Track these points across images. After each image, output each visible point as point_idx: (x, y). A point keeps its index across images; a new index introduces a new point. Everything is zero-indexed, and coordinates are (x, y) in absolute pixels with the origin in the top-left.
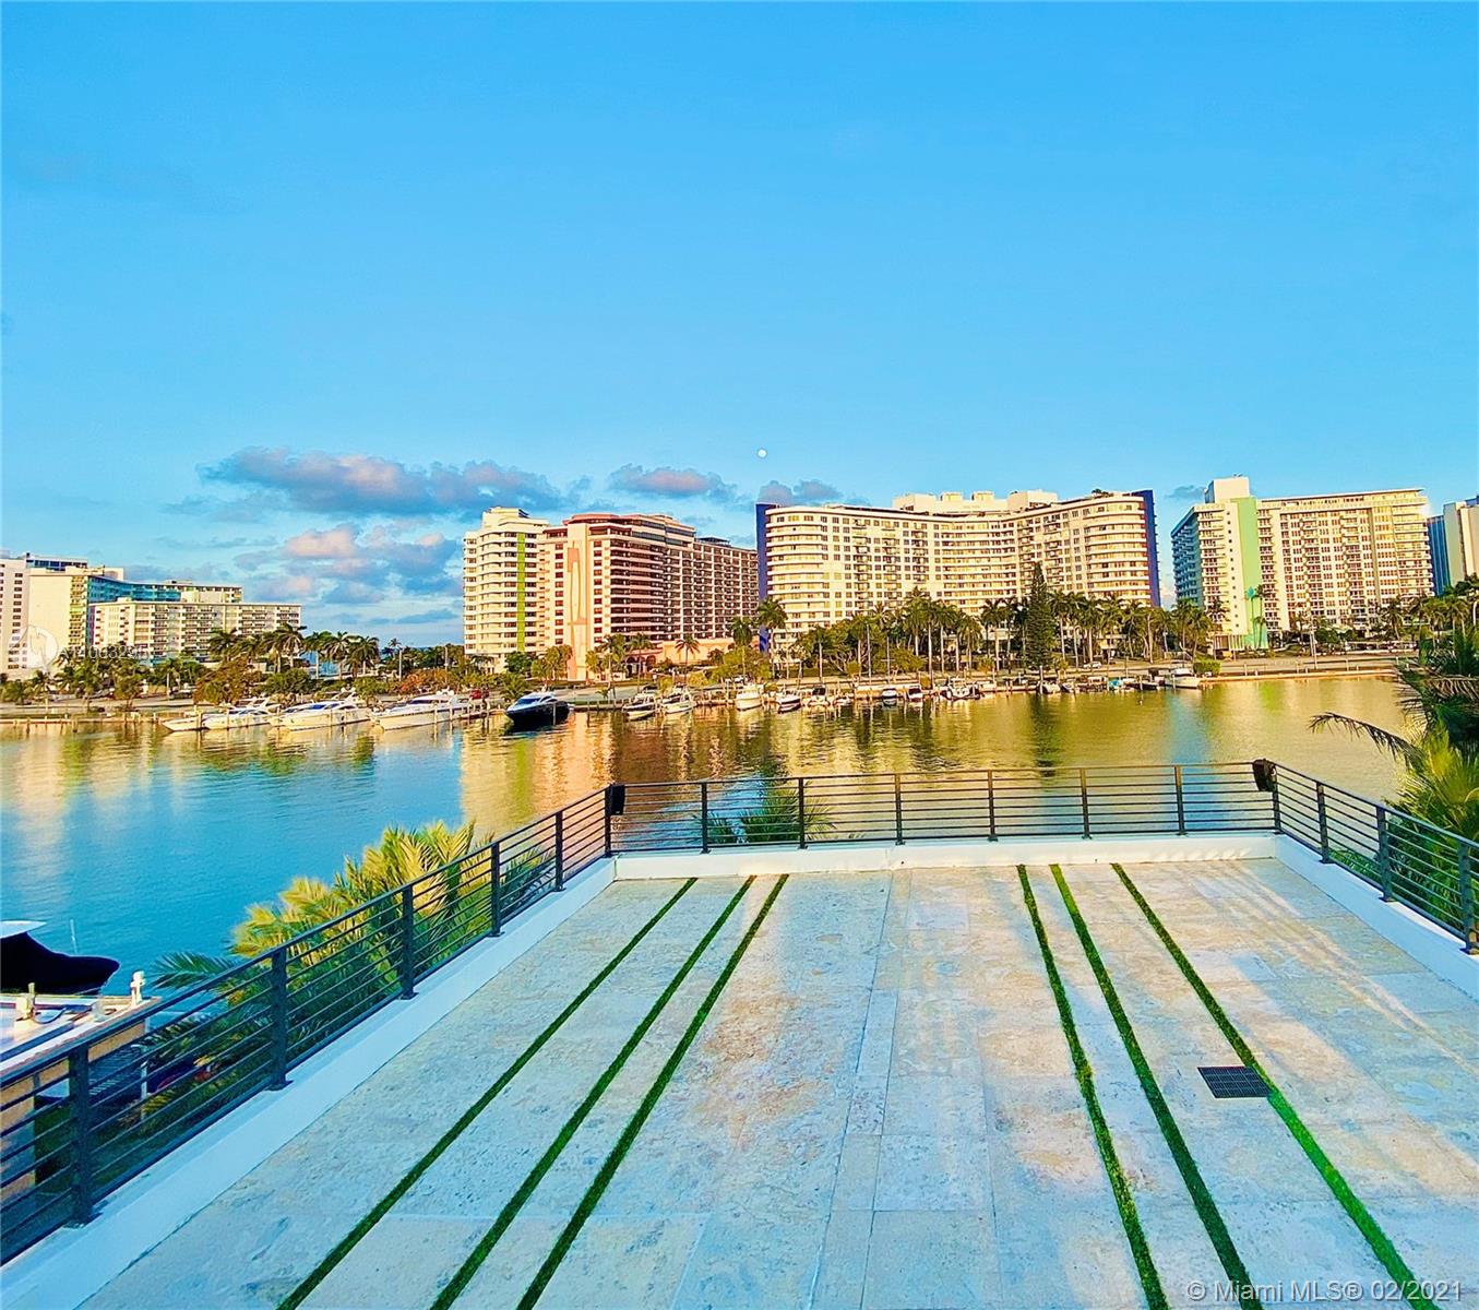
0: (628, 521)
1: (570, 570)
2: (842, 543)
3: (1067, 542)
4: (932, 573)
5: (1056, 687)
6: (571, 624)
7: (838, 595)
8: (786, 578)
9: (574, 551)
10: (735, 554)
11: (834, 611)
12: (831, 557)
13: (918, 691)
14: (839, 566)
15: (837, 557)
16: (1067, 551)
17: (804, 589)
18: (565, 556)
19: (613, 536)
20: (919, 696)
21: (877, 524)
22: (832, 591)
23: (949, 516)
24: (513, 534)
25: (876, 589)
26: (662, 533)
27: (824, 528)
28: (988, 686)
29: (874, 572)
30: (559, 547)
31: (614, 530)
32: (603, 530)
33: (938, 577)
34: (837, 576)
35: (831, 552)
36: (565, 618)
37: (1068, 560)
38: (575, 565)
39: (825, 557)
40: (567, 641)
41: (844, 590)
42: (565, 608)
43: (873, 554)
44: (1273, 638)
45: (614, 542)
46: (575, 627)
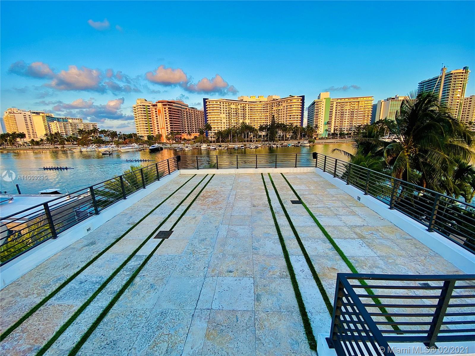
0: (172, 103)
1: (159, 115)
2: (225, 109)
3: (282, 109)
4: (247, 117)
5: (276, 146)
6: (161, 129)
7: (224, 123)
8: (212, 118)
9: (159, 111)
10: (199, 112)
11: (223, 127)
12: (222, 113)
13: (243, 147)
14: (224, 115)
15: (224, 113)
16: (281, 112)
17: (216, 121)
18: (157, 111)
19: (168, 106)
20: (243, 148)
21: (234, 104)
22: (223, 122)
23: (252, 102)
24: (144, 106)
25: (233, 122)
26: (180, 106)
27: (220, 105)
28: (259, 146)
29: (233, 117)
30: (156, 109)
31: (169, 105)
32: (166, 105)
33: (249, 119)
34: (224, 118)
35: (222, 112)
36: (159, 127)
37: (281, 114)
38: (160, 114)
39: (221, 113)
40: (160, 133)
41: (225, 122)
42: (159, 125)
43: (233, 112)
44: (329, 135)
45: (169, 108)
46: (162, 130)
